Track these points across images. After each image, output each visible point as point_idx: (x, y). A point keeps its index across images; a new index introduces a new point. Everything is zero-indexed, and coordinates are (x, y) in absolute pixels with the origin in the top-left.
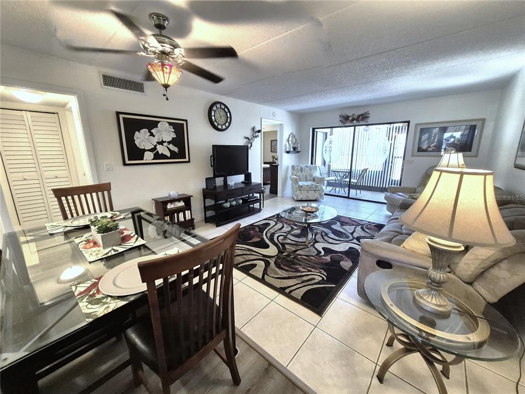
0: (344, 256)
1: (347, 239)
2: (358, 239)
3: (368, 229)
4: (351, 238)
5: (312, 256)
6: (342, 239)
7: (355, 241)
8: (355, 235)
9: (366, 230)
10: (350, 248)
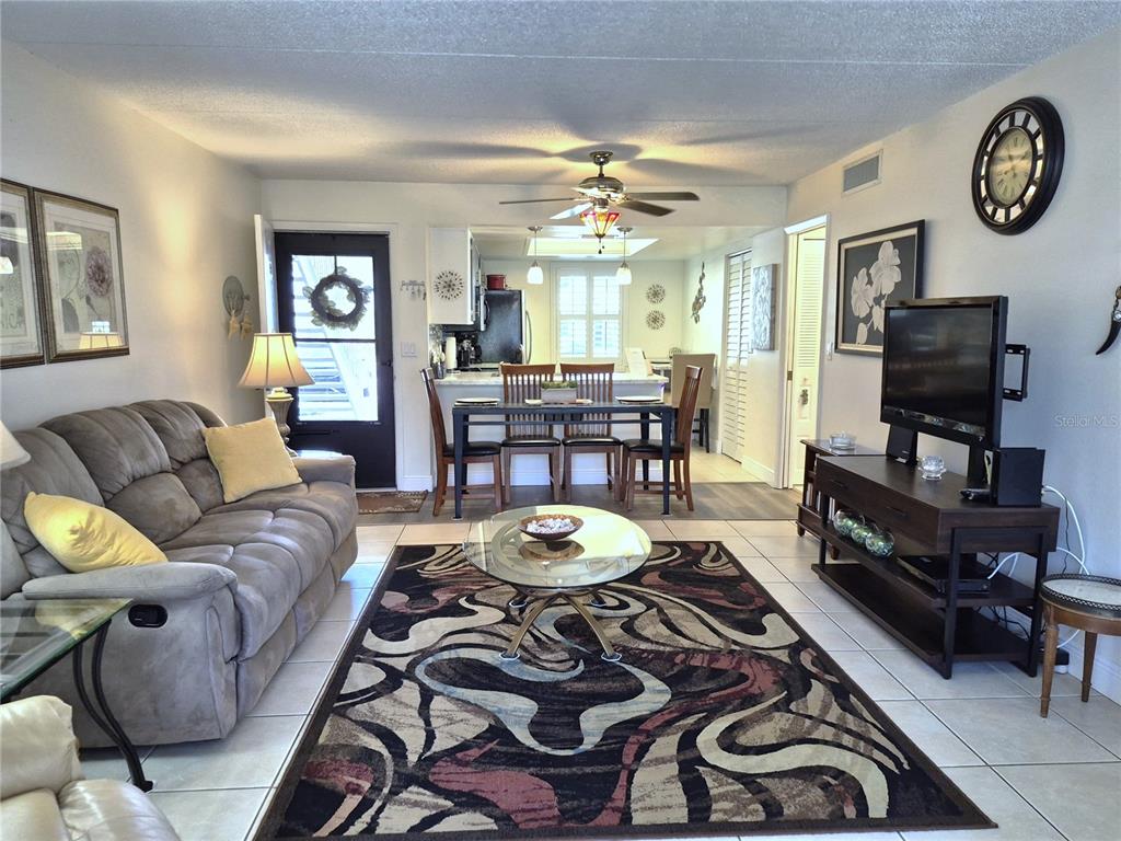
0: (409, 611)
1: (430, 660)
2: (394, 679)
3: (369, 754)
4: (420, 672)
5: (479, 590)
6: (446, 655)
7: (401, 664)
8: (409, 693)
9: (376, 744)
10: (404, 636)
